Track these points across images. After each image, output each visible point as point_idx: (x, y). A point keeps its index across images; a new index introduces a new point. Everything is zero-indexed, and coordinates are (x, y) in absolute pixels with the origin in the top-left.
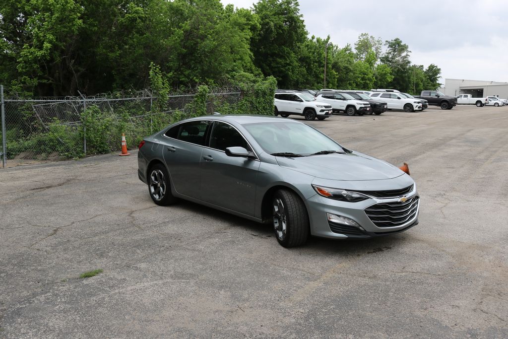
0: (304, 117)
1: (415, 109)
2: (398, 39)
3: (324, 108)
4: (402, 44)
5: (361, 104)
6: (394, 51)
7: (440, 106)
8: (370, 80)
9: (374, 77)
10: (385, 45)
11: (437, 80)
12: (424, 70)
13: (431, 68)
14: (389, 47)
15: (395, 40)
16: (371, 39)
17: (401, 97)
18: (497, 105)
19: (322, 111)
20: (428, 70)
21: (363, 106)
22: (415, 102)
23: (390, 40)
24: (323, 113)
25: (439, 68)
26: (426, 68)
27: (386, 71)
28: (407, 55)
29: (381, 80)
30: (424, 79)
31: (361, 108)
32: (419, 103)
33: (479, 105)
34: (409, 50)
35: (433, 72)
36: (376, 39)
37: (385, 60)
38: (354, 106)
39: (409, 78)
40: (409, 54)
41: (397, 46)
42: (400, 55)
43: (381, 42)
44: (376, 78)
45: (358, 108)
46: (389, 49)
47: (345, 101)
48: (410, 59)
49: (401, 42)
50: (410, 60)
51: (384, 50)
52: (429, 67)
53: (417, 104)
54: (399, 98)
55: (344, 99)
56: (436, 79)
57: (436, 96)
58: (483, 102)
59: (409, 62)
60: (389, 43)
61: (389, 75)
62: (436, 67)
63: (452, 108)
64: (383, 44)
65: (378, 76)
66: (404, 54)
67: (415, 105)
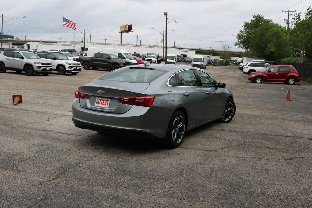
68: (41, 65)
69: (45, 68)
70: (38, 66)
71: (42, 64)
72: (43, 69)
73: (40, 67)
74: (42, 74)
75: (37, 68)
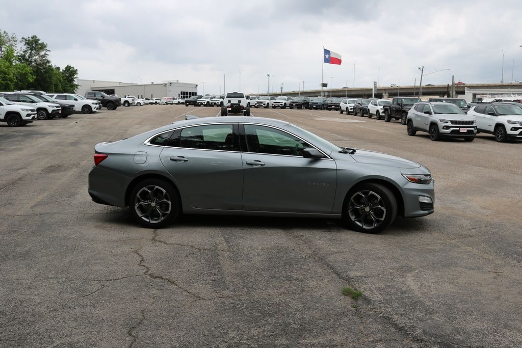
0: (6, 123)
1: (94, 110)
2: (35, 36)
3: (30, 112)
4: (40, 42)
5: (53, 107)
6: (32, 49)
7: (105, 107)
8: (11, 80)
9: (15, 77)
10: (21, 42)
11: (74, 81)
12: (61, 70)
13: (68, 68)
14: (25, 45)
15: (32, 38)
16: (4, 35)
17: (78, 99)
18: (139, 105)
19: (28, 115)
20: (64, 71)
21: (55, 109)
22: (93, 104)
23: (26, 37)
24: (30, 118)
25: (75, 69)
26: (63, 68)
27: (26, 71)
28: (45, 54)
29: (20, 81)
30: (62, 79)
31: (53, 111)
32: (96, 104)
33: (127, 105)
34: (48, 48)
35: (70, 73)
36: (10, 35)
37: (22, 58)
38: (45, 110)
39: (50, 78)
40: (47, 53)
41: (34, 44)
42: (38, 54)
43: (15, 39)
44: (17, 78)
45: (50, 110)
46: (26, 47)
47: (34, 104)
48: (49, 58)
49: (39, 40)
50: (49, 60)
51: (20, 48)
52: (66, 68)
53: (95, 105)
54: (76, 100)
55: (33, 102)
56: (72, 80)
57: (101, 96)
58: (130, 102)
59: (49, 62)
60: (26, 40)
61: (30, 75)
62: (73, 68)
63: (116, 108)
64: (18, 41)
65: (18, 76)
66: (42, 53)
67: (93, 106)
68: (449, 124)
69: (458, 129)
70: (444, 126)
71: (452, 122)
72: (453, 131)
73: (448, 127)
74: (463, 139)
75: (443, 128)
